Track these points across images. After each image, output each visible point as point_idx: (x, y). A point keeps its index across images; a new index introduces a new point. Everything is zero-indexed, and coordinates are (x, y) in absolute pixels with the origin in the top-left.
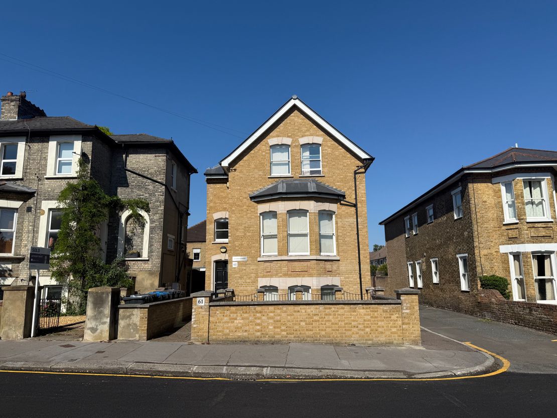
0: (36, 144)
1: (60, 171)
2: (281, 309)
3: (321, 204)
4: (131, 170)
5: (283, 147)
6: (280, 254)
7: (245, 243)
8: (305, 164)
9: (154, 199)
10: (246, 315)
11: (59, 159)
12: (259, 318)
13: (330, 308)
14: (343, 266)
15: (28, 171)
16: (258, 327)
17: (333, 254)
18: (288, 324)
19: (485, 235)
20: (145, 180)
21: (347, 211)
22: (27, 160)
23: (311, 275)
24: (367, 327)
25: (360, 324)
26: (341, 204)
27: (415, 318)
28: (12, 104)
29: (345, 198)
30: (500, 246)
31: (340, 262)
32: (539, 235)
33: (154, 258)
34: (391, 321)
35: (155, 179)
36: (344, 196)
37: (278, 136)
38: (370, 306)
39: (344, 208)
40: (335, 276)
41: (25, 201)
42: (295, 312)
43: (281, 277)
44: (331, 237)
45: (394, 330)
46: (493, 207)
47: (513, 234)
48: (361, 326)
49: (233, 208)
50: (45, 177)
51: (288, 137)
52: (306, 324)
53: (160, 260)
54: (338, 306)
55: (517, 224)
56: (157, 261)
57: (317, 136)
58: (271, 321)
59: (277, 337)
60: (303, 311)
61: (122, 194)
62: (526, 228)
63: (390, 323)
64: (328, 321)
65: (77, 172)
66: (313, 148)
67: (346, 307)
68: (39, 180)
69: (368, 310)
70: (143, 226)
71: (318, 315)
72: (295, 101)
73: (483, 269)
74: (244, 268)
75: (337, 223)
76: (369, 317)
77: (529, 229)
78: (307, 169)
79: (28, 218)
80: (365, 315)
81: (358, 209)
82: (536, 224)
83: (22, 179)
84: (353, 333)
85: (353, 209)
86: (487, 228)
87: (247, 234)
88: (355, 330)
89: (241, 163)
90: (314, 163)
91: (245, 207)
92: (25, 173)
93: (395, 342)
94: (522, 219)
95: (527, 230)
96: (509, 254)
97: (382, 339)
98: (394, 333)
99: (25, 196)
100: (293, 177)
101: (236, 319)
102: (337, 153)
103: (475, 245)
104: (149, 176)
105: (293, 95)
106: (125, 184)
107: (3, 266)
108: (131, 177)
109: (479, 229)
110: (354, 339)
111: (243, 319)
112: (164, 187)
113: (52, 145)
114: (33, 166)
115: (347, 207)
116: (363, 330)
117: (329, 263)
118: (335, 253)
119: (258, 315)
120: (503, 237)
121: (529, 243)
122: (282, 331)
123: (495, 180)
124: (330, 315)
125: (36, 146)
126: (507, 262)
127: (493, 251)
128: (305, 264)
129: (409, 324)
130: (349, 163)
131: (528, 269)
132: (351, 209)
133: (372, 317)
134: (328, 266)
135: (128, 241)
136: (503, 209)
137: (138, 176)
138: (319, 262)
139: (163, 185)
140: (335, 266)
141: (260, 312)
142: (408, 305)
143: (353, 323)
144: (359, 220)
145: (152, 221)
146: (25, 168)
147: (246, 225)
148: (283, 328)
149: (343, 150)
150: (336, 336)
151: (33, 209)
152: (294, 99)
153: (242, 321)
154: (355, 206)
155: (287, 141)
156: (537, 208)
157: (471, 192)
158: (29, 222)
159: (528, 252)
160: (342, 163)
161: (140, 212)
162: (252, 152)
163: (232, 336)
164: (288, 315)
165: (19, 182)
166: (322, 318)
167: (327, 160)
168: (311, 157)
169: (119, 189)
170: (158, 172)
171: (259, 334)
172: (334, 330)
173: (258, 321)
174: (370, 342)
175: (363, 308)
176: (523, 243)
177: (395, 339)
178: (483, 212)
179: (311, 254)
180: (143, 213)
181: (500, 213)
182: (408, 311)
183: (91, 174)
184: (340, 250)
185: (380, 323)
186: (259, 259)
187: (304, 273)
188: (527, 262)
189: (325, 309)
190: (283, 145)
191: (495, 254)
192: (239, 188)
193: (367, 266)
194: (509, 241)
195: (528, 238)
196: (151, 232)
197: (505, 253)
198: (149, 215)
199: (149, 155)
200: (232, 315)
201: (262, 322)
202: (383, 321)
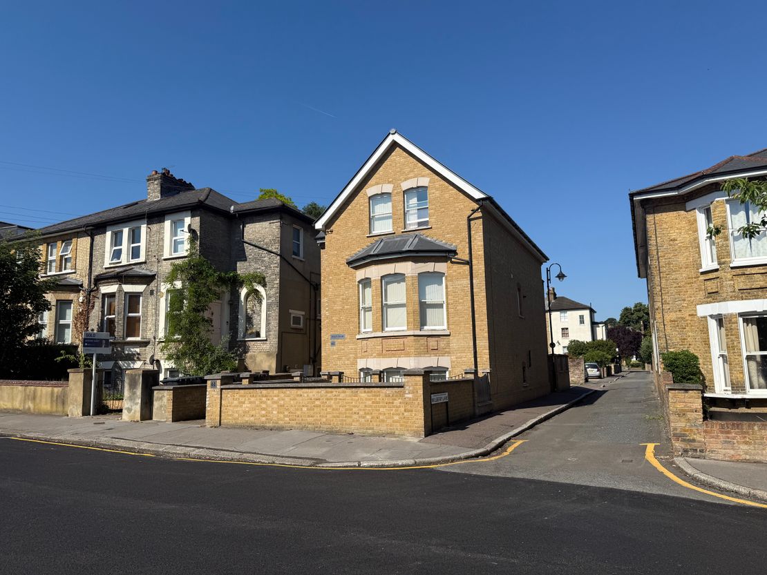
0: (155, 225)
1: (176, 251)
2: (285, 393)
3: (423, 264)
4: (249, 242)
5: (384, 196)
6: (374, 331)
7: (343, 318)
8: (412, 214)
9: (270, 272)
10: (253, 399)
11: (175, 238)
12: (265, 403)
13: (332, 392)
14: (454, 343)
15: (150, 253)
16: (263, 412)
17: (442, 327)
18: (292, 409)
19: (673, 290)
20: (261, 251)
21: (459, 271)
22: (148, 242)
23: (408, 355)
24: (368, 414)
25: (360, 410)
26: (452, 262)
27: (418, 404)
28: (156, 183)
29: (457, 254)
30: (698, 306)
31: (451, 338)
32: (753, 287)
33: (271, 337)
34: (394, 407)
35: (270, 249)
36: (455, 252)
37: (378, 184)
38: (371, 389)
39: (456, 266)
40: (442, 356)
41: (148, 285)
42: (298, 396)
43: (375, 357)
44: (440, 306)
45: (396, 418)
46: (687, 248)
47: (711, 286)
48: (361, 413)
49: (331, 278)
50: (163, 258)
51: (389, 182)
52: (308, 410)
53: (277, 340)
54: (339, 390)
55: (717, 270)
56: (274, 340)
57: (422, 176)
58: (275, 406)
59: (281, 423)
60: (306, 395)
61: (242, 269)
62: (729, 276)
63: (392, 410)
64: (329, 406)
65: (187, 251)
66: (420, 192)
67: (348, 391)
68: (159, 262)
69: (369, 394)
70: (260, 302)
71: (319, 399)
72: (393, 136)
73: (669, 342)
74: (343, 347)
75: (447, 288)
76: (369, 403)
77: (734, 278)
78: (413, 221)
79: (152, 300)
80: (366, 399)
81: (474, 267)
82: (749, 269)
83: (145, 263)
84: (353, 421)
85: (467, 267)
86: (676, 279)
87: (346, 307)
88: (355, 416)
89: (338, 222)
90: (422, 211)
91: (343, 275)
92: (147, 255)
93: (397, 432)
94: (724, 263)
95: (732, 280)
96: (709, 318)
97: (383, 428)
98: (397, 422)
99: (148, 279)
100: (394, 233)
101: (244, 403)
102: (447, 196)
103: (656, 307)
104: (265, 247)
105: (390, 129)
106: (243, 258)
107: (132, 350)
108: (248, 249)
109: (663, 281)
110: (354, 428)
111: (250, 402)
112: (278, 257)
113: (167, 224)
114: (153, 248)
115: (459, 265)
116: (364, 417)
117: (434, 339)
118: (445, 327)
119: (264, 399)
120: (701, 292)
121: (734, 300)
122: (285, 416)
123: (689, 205)
124: (332, 399)
125: (155, 227)
126: (705, 330)
127: (686, 314)
128: (401, 341)
129: (412, 411)
130: (462, 206)
131: (731, 341)
132: (464, 268)
133: (373, 403)
134: (432, 343)
135: (249, 319)
136: (699, 250)
137: (255, 248)
138: (419, 338)
139: (278, 255)
140: (443, 343)
141: (266, 396)
142: (411, 389)
143: (355, 410)
144: (474, 281)
145: (269, 297)
146: (147, 251)
147: (345, 297)
148: (286, 413)
149: (455, 191)
150: (336, 424)
151: (155, 292)
152: (393, 134)
153: (249, 405)
154: (469, 263)
155: (388, 188)
156: (760, 243)
157: (650, 227)
158: (152, 305)
159: (731, 315)
160: (452, 209)
161: (257, 288)
162: (349, 207)
163: (240, 421)
164: (291, 400)
165: (143, 266)
166: (323, 402)
167: (434, 206)
168: (418, 205)
169: (239, 264)
170: (272, 242)
171: (264, 419)
172: (334, 417)
173: (264, 406)
174: (370, 431)
175: (365, 392)
176: (724, 300)
177: (397, 429)
178: (670, 256)
179: (408, 329)
180: (260, 288)
181: (697, 255)
182: (410, 396)
183: (200, 252)
184: (451, 322)
185: (382, 410)
186: (358, 337)
187: (401, 352)
188: (731, 329)
189: (327, 392)
190: (383, 194)
191: (690, 318)
192: (336, 252)
193: (484, 341)
194: (708, 297)
195: (734, 291)
196: (268, 309)
197: (704, 317)
198: (266, 290)
199: (264, 223)
200: (241, 398)
201: (267, 406)
202: (385, 407)
